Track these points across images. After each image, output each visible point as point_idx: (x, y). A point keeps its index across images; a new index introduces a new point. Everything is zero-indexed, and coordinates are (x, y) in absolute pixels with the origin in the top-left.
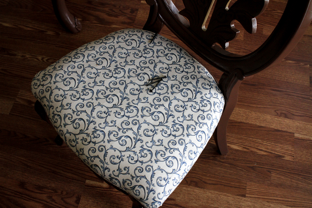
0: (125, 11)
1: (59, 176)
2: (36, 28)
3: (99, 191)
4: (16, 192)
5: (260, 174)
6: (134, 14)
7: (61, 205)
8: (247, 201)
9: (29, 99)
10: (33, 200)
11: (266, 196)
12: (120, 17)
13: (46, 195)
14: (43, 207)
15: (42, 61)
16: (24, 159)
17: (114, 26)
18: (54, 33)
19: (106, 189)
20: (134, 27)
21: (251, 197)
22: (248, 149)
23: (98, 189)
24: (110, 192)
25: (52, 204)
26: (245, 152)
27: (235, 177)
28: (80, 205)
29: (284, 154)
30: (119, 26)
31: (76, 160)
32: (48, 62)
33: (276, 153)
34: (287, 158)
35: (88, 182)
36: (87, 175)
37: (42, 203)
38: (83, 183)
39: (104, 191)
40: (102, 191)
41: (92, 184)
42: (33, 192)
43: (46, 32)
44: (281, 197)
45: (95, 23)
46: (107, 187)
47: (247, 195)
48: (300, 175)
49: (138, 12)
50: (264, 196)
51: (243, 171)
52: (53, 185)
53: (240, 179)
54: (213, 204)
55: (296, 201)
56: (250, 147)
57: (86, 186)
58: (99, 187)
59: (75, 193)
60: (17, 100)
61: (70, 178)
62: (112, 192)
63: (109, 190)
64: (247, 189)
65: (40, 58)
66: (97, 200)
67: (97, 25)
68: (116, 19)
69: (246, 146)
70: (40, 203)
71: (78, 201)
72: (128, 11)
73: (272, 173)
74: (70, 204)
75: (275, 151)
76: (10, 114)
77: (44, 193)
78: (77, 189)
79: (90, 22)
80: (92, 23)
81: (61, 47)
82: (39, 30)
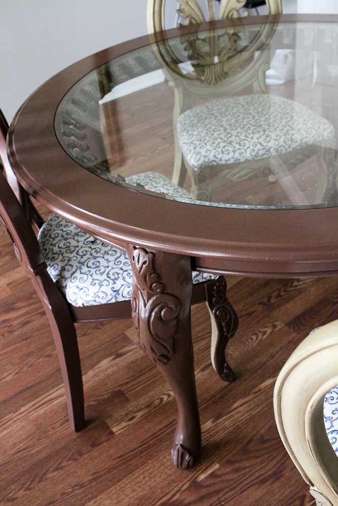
15: (167, 393)
32: (158, 399)
42: (30, 317)
43: (214, 422)
45: (174, 495)
77: (18, 324)
79: (183, 489)
80: (177, 492)
81: (168, 425)
82: (225, 415)
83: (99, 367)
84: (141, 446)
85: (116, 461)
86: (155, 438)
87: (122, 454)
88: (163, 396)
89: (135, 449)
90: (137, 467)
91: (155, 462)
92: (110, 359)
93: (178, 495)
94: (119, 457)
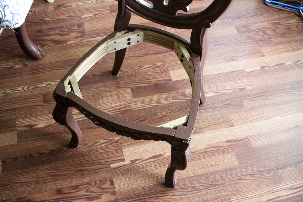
0: (73, 28)
1: (87, 172)
2: (3, 67)
3: (125, 168)
4: (57, 199)
5: (235, 106)
6: (81, 28)
7: (100, 192)
8: (236, 128)
9: (28, 124)
10: (74, 199)
11: (247, 119)
12: (72, 34)
13: (84, 190)
14: (86, 200)
15: (23, 90)
16: (50, 171)
17: (70, 43)
18: (22, 65)
19: (130, 165)
20: (87, 37)
21: (238, 125)
22: (218, 93)
23: (123, 167)
24: (134, 165)
25: (92, 195)
26: (217, 96)
27: (220, 116)
28: (115, 185)
29: (245, 86)
30: (74, 41)
31: (93, 154)
32: (29, 89)
33: (239, 88)
34: (248, 88)
35: (112, 166)
36: (109, 161)
37: (84, 198)
38: (109, 168)
39: (129, 167)
40: (128, 168)
41: (117, 166)
42: (71, 193)
43: (14, 67)
44: (258, 116)
45: (53, 46)
46: (129, 163)
47: (234, 125)
48: (263, 96)
49: (85, 26)
50: (246, 120)
51: (223, 109)
52: (86, 181)
53: (224, 115)
54: (214, 141)
55: (269, 114)
56: (220, 90)
57: (112, 169)
58: (123, 166)
59: (106, 178)
60: (18, 129)
61: (97, 169)
62: (135, 165)
63: (132, 164)
64: (232, 120)
65: (20, 89)
66: (127, 176)
67: (55, 46)
68: (69, 36)
69: (216, 91)
70: (82, 198)
71: (112, 183)
72: (76, 27)
73: (243, 102)
74: (107, 189)
75: (237, 86)
76: (18, 142)
77: (81, 190)
78: (106, 175)
79: (48, 46)
80: (51, 46)
81: (34, 74)
82: (7, 67)
83: (46, 123)
84: (53, 70)
85: (67, 68)
86: (44, 71)
87: (63, 70)
88: (26, 89)
89: (56, 70)
90: (60, 62)
91: (51, 61)
92: (37, 127)
93: (51, 45)
94: (65, 69)
